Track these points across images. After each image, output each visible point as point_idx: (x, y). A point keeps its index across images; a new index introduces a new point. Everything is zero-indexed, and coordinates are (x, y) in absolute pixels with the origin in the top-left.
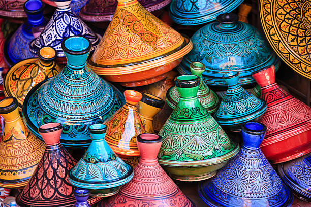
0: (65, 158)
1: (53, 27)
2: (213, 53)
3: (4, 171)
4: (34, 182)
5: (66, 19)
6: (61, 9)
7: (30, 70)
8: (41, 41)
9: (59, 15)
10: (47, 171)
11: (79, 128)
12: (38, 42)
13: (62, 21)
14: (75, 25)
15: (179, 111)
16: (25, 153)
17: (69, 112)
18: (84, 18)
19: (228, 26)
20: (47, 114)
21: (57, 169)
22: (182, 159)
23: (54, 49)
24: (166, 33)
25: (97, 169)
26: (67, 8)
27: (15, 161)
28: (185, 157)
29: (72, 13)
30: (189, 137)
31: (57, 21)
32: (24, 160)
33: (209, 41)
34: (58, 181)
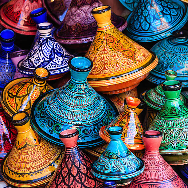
0: (83, 157)
1: (40, 51)
2: (175, 62)
3: (21, 174)
4: (60, 180)
5: (50, 44)
6: (43, 36)
7: (26, 88)
8: (31, 63)
9: (43, 41)
10: (71, 170)
11: (86, 132)
12: (28, 64)
13: (47, 46)
14: (57, 48)
15: (168, 110)
16: (39, 157)
17: (77, 119)
18: (62, 42)
19: (182, 40)
20: (57, 123)
21: (80, 167)
22: (177, 148)
23: (46, 69)
24: (140, 49)
25: (119, 163)
26: (49, 35)
27: (31, 164)
28: (180, 146)
29: (53, 39)
30: (180, 130)
31: (43, 46)
32: (39, 163)
33: (170, 53)
34: (82, 177)
